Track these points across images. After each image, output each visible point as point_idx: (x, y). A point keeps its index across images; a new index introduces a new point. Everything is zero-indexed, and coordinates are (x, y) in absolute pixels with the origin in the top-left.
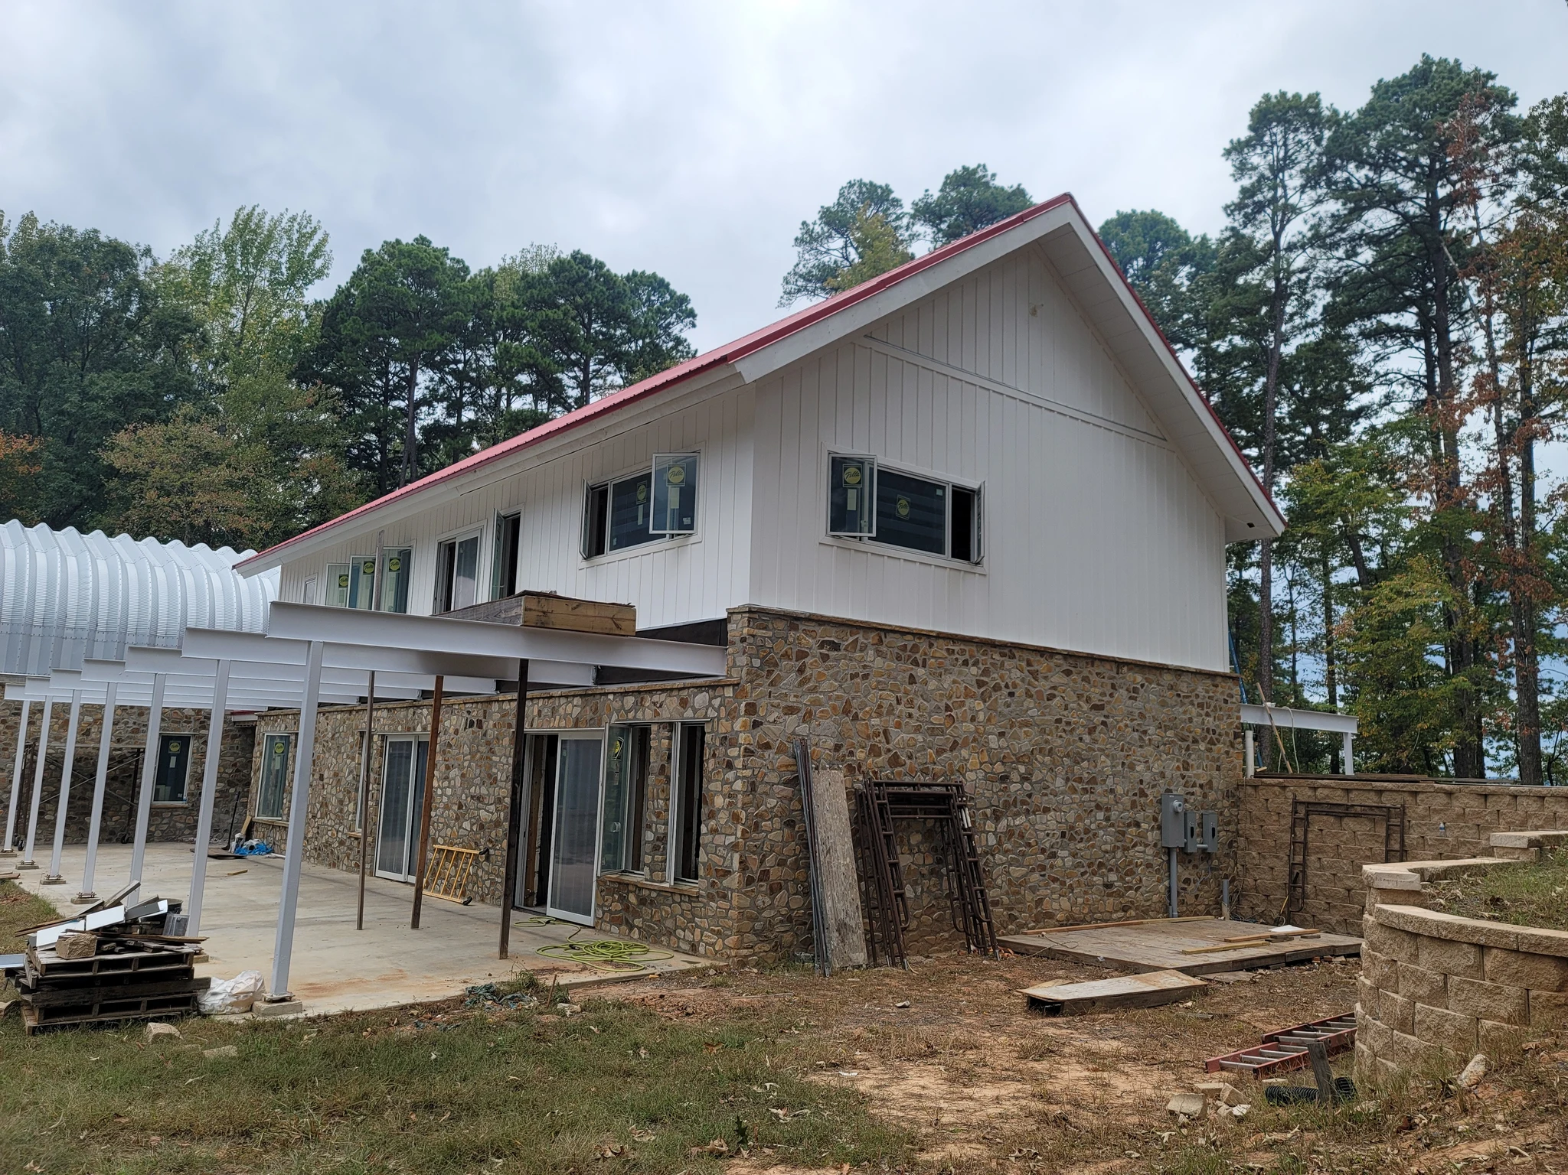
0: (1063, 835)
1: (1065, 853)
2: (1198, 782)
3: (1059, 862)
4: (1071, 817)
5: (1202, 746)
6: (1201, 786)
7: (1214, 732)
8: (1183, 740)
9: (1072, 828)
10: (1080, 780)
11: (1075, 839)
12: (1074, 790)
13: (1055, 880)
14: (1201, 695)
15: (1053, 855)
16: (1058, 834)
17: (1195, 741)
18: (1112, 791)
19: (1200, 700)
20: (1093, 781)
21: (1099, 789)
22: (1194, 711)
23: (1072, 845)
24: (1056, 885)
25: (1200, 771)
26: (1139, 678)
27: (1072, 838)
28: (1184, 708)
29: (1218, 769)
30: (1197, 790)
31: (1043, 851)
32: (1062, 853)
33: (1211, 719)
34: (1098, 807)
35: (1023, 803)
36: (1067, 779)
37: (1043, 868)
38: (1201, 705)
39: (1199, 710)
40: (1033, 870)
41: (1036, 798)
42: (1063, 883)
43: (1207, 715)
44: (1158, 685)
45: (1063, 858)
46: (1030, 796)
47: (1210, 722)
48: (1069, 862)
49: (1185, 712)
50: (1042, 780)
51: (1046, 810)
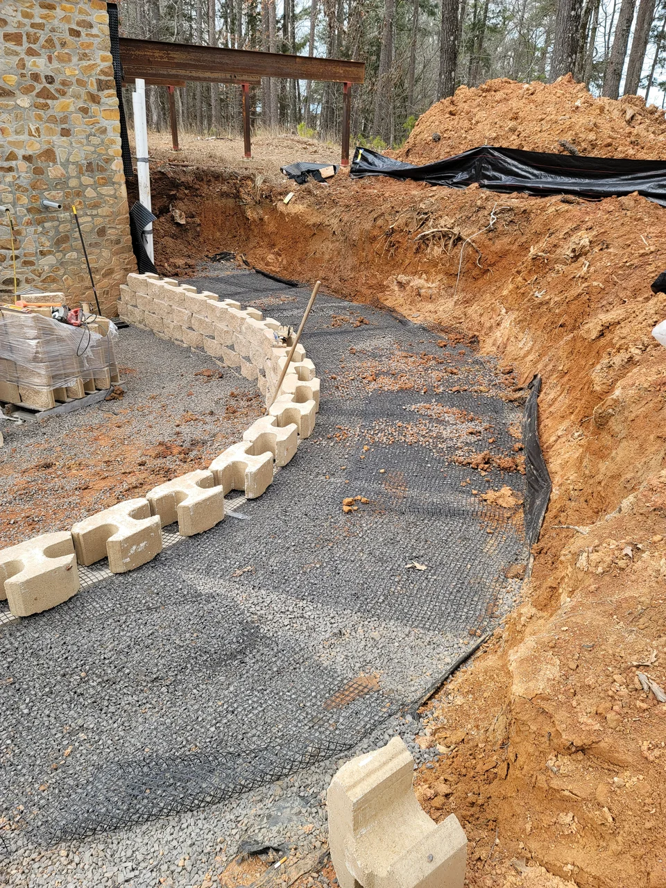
2: (20, 153)
5: (24, 102)
6: (28, 158)
7: (50, 79)
17: (6, 94)
29: (66, 133)
30: (22, 165)
33: (41, 60)
38: (14, 40)
39: (11, 45)
43: (32, 53)
47: (40, 65)
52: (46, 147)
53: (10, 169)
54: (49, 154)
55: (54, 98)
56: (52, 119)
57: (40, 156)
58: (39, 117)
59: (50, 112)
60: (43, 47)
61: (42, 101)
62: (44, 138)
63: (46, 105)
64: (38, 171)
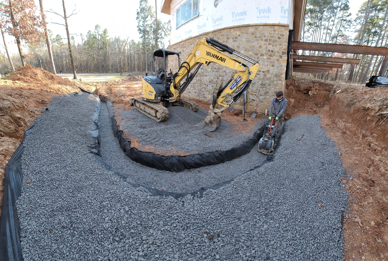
0: (210, 82)
1: (210, 86)
2: (262, 70)
3: (209, 88)
4: (212, 78)
5: (265, 57)
6: (263, 72)
7: (272, 51)
8: (256, 55)
9: (212, 80)
10: (215, 69)
11: (213, 83)
12: (214, 71)
13: (208, 91)
14: (267, 36)
15: (207, 86)
16: (209, 81)
17: (262, 55)
18: (225, 71)
19: (266, 38)
20: (219, 69)
21: (221, 71)
22: (262, 43)
23: (212, 84)
24: (208, 92)
25: (264, 66)
26: (238, 33)
27: (212, 83)
28: (258, 42)
29: (273, 66)
31: (205, 85)
32: (209, 86)
33: (271, 46)
34: (220, 76)
35: (201, 74)
36: (212, 69)
37: (205, 88)
38: (266, 40)
39: (265, 42)
40: (203, 88)
41: (204, 73)
42: (210, 92)
43: (269, 44)
44: (247, 34)
45: (210, 87)
46: (203, 72)
47: (270, 48)
48: (211, 88)
49: (258, 44)
50: (206, 69)
51: (206, 76)
52: (268, 69)
53: (259, 74)
54: (268, 71)
55: (272, 56)
56: (271, 62)
57: (266, 71)
58: (268, 61)
59: (271, 60)
60: (272, 42)
61: (269, 57)
62: (268, 67)
63: (270, 58)
64: (265, 75)
